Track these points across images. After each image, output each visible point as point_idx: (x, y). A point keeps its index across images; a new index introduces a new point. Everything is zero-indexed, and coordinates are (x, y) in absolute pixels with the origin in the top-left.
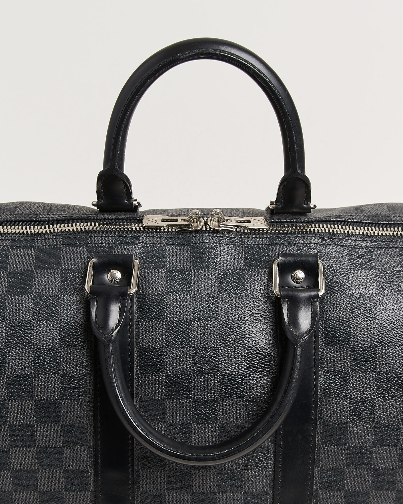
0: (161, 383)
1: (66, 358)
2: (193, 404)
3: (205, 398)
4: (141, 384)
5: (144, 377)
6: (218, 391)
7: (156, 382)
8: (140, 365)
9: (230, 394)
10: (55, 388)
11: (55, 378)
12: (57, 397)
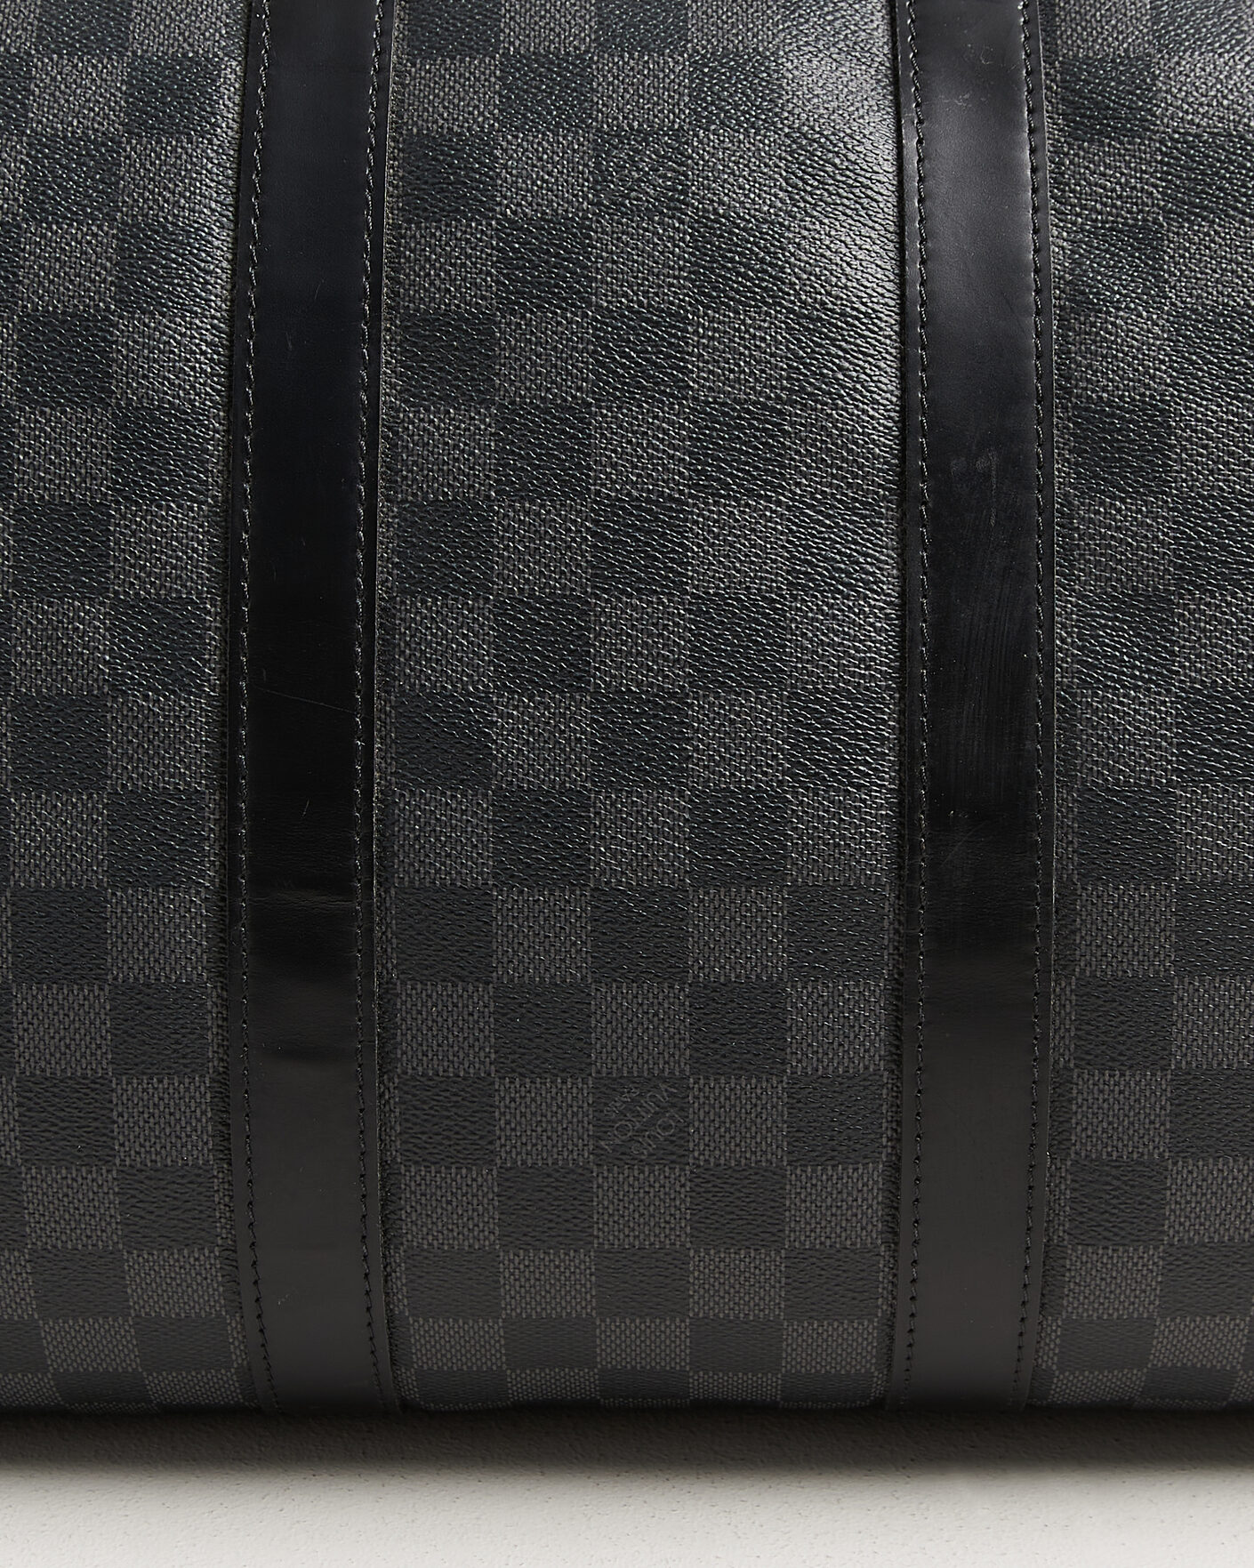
0: (482, 252)
1: (145, 169)
2: (595, 328)
3: (641, 304)
4: (408, 259)
5: (422, 236)
6: (685, 279)
7: (461, 248)
8: (407, 194)
9: (732, 288)
10: (98, 269)
11: (103, 235)
12: (104, 302)
